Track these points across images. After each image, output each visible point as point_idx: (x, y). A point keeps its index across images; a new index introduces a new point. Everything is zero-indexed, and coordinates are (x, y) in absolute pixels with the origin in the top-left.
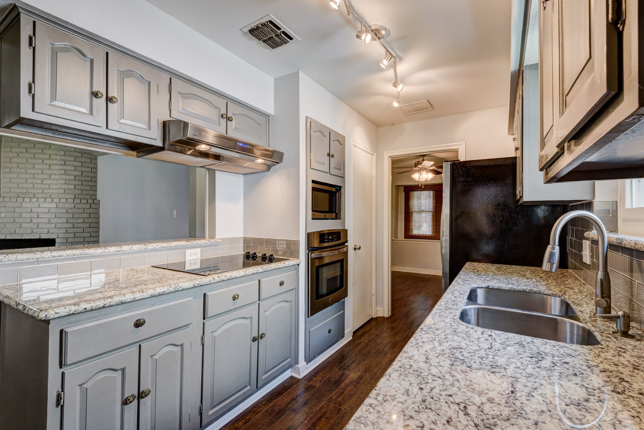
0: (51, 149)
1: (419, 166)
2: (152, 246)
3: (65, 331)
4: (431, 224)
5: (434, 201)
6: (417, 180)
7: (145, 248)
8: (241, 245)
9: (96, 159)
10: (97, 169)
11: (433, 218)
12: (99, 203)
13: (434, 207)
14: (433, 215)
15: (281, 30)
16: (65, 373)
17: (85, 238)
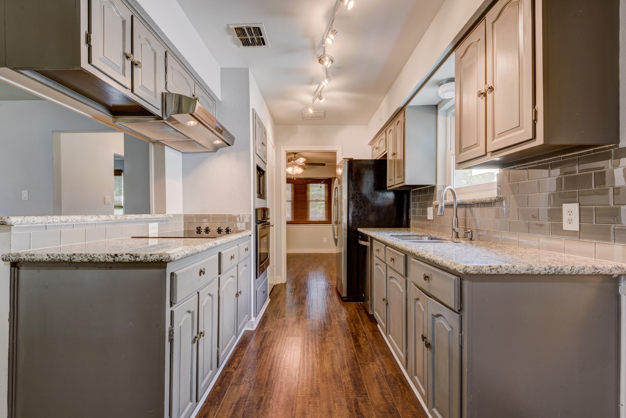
1: (292, 162)
2: (130, 217)
3: (175, 274)
4: (291, 211)
5: (293, 192)
6: (291, 173)
7: (125, 218)
8: (182, 222)
11: (292, 207)
13: (293, 197)
14: (292, 204)
15: (262, 37)
16: (173, 311)
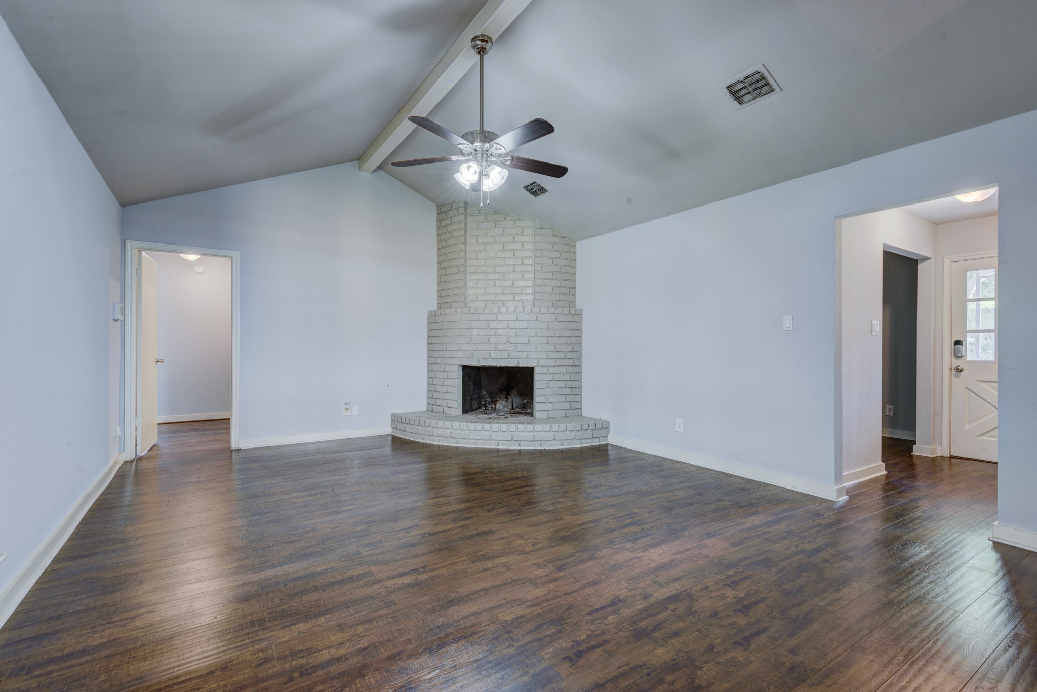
0: (523, 235)
9: (575, 246)
10: (576, 262)
12: (582, 314)
17: (567, 368)
